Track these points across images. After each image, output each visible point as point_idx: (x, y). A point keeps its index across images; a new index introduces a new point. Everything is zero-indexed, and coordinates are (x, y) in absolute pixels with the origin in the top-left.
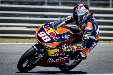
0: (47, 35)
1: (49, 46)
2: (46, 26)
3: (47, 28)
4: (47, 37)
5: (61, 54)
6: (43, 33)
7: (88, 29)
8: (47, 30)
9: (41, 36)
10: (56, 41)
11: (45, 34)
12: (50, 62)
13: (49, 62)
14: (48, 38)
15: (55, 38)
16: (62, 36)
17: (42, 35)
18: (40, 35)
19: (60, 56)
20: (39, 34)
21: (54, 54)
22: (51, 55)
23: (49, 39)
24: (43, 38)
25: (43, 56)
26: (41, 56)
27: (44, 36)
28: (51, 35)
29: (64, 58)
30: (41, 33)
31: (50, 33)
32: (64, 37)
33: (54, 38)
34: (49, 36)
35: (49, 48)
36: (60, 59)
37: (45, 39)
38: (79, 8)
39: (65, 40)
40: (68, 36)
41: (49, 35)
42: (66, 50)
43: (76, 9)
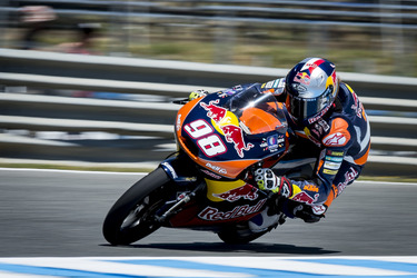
0: (215, 132)
1: (218, 169)
2: (211, 103)
3: (215, 110)
4: (215, 139)
5: (247, 197)
6: (203, 126)
7: (335, 140)
8: (215, 116)
9: (195, 135)
10: (242, 155)
11: (208, 130)
12: (208, 217)
13: (205, 217)
14: (216, 144)
15: (240, 147)
16: (261, 141)
17: (197, 129)
18: (193, 130)
19: (242, 202)
20: (187, 128)
21: (227, 195)
22: (215, 197)
23: (222, 149)
24: (202, 143)
25: (191, 197)
26: (184, 198)
27: (206, 136)
28: (229, 134)
29: (250, 210)
30: (195, 124)
31: (224, 129)
32: (265, 145)
33: (236, 145)
34: (222, 138)
35: (219, 177)
36: (240, 211)
37: (208, 147)
38: (305, 74)
39: (268, 152)
40: (279, 141)
41: (222, 132)
42: (266, 188)
43: (296, 79)
